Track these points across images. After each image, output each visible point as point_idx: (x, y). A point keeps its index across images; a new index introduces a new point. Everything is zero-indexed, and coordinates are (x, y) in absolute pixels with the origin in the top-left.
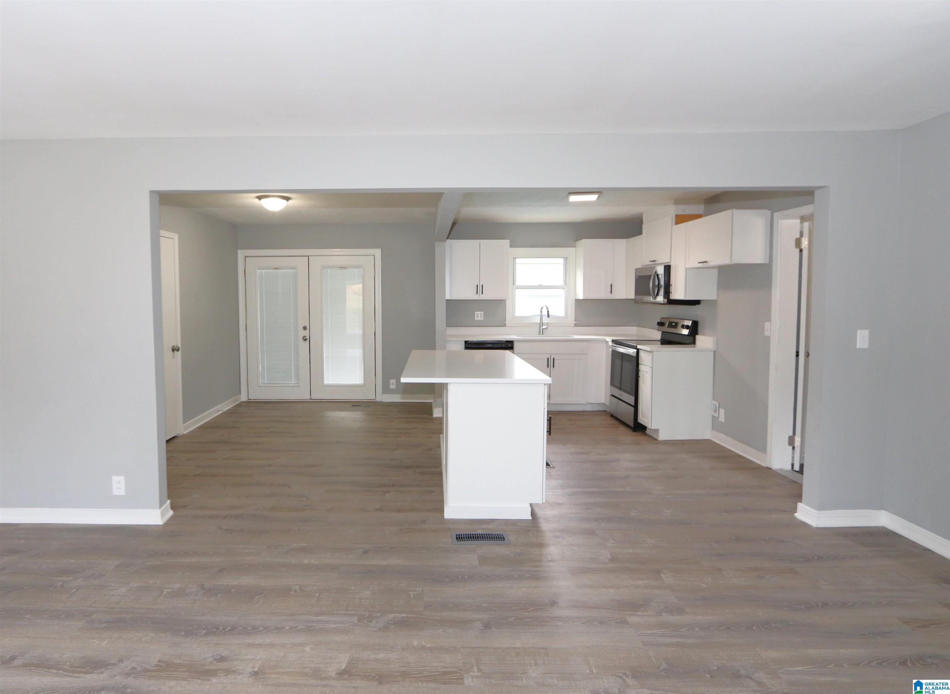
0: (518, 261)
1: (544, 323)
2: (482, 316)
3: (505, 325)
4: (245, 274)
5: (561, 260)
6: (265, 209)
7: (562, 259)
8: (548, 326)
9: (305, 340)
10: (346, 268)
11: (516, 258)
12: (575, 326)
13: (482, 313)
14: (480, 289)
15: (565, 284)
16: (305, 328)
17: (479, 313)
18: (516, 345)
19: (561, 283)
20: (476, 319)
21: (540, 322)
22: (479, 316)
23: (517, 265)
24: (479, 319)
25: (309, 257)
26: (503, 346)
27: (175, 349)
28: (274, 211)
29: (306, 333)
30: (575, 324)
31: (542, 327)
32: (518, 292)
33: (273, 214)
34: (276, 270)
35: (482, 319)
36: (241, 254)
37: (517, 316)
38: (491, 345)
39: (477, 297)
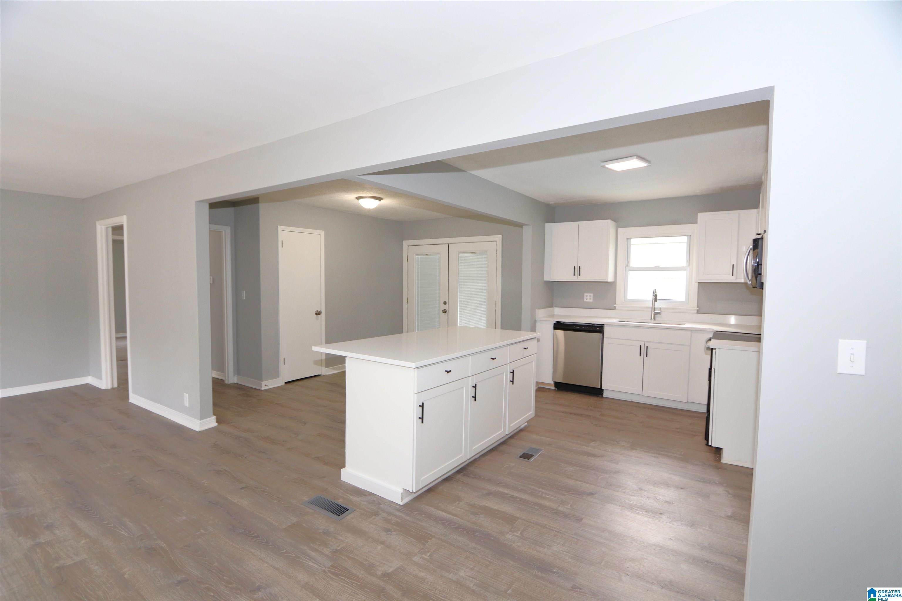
0: (633, 241)
1: (657, 308)
2: (592, 298)
3: (614, 308)
4: (407, 259)
5: (685, 239)
6: (362, 207)
7: (686, 237)
8: (660, 311)
9: (445, 312)
10: (475, 253)
11: (631, 238)
12: (697, 313)
13: (592, 295)
14: (576, 271)
15: (688, 265)
16: (445, 303)
17: (588, 294)
18: (606, 330)
19: (683, 263)
20: (585, 300)
21: (652, 306)
22: (588, 297)
23: (632, 246)
24: (588, 300)
25: (449, 244)
26: (591, 329)
27: (318, 313)
28: (369, 209)
29: (445, 307)
30: (697, 310)
31: (654, 311)
32: (631, 274)
33: (369, 211)
34: (427, 256)
35: (592, 301)
36: (405, 243)
37: (629, 299)
38: (579, 327)
39: (575, 279)
